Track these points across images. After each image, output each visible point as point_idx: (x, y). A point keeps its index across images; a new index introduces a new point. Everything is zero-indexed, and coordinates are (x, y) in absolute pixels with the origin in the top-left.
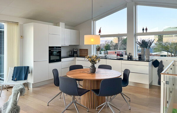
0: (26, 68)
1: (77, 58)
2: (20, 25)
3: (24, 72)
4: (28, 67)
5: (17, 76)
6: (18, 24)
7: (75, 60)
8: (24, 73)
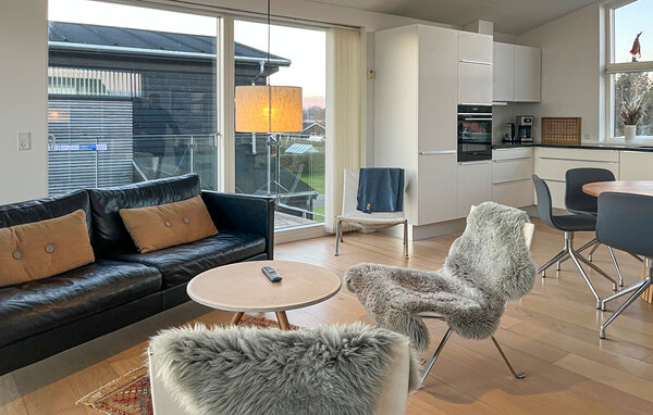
0: (397, 175)
1: (541, 152)
2: (368, 34)
3: (393, 187)
4: (402, 171)
5: (372, 199)
6: (360, 33)
7: (530, 159)
8: (390, 189)
